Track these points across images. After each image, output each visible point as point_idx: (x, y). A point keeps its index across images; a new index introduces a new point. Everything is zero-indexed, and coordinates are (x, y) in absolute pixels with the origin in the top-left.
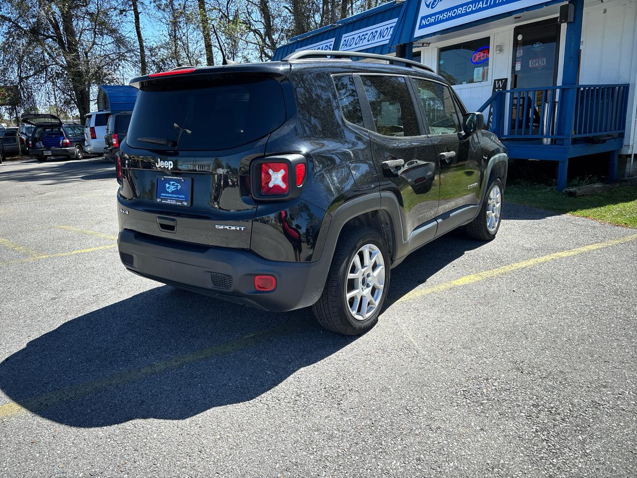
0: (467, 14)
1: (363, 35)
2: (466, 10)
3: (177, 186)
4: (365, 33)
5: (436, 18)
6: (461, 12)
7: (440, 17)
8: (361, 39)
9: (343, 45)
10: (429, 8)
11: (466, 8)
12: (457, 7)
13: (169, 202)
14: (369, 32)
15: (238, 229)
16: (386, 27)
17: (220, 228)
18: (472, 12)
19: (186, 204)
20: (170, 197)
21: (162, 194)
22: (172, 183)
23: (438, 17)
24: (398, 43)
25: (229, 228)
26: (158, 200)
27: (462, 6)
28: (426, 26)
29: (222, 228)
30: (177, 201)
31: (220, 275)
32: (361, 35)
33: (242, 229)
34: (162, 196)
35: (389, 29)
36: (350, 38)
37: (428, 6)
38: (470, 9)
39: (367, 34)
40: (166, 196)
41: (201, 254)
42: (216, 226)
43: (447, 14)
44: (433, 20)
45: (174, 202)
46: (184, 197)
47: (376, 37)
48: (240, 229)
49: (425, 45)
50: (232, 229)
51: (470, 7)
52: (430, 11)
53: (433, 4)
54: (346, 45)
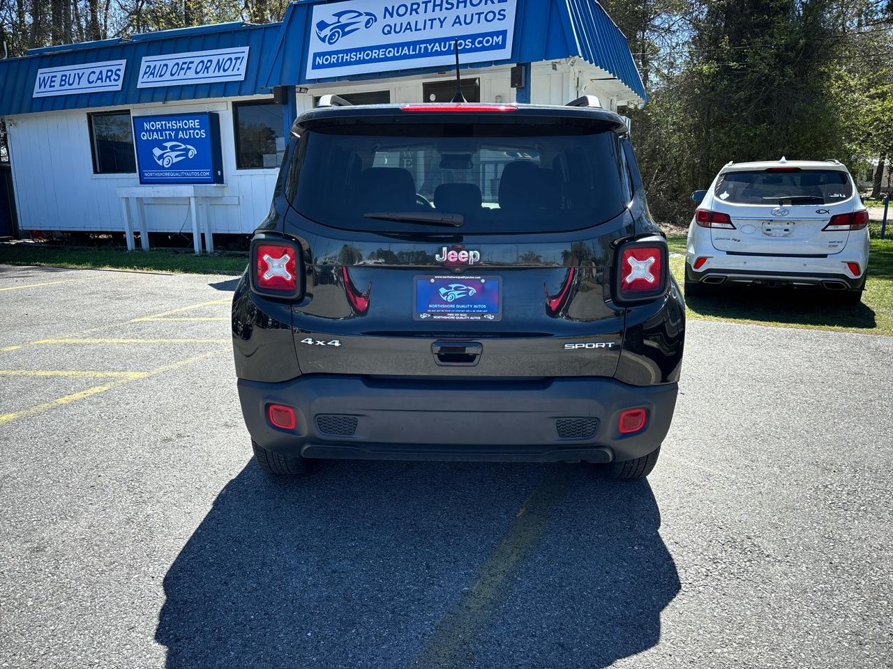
0: (386, 59)
1: (186, 63)
2: (385, 54)
3: (469, 290)
4: (188, 60)
5: (338, 58)
6: (378, 55)
7: (345, 57)
8: (182, 69)
9: (146, 73)
10: (325, 42)
11: (385, 52)
12: (371, 48)
13: (451, 317)
14: (197, 60)
15: (603, 346)
16: (227, 57)
17: (573, 347)
18: (394, 58)
19: (491, 317)
20: (451, 309)
21: (430, 306)
22: (453, 286)
23: (343, 57)
24: (279, 84)
25: (589, 346)
26: (423, 316)
27: (379, 47)
28: (323, 66)
29: (577, 347)
30: (469, 314)
31: (574, 419)
32: (180, 62)
33: (610, 346)
34: (431, 309)
35: (234, 61)
36: (158, 64)
37: (323, 40)
38: (391, 54)
39: (192, 62)
40: (441, 309)
41: (541, 392)
42: (566, 346)
43: (356, 56)
44: (335, 60)
45: (463, 317)
46: (485, 306)
47: (211, 70)
48: (607, 346)
49: (302, 90)
50: (594, 347)
51: (390, 51)
52: (326, 47)
53: (331, 38)
54: (153, 74)
